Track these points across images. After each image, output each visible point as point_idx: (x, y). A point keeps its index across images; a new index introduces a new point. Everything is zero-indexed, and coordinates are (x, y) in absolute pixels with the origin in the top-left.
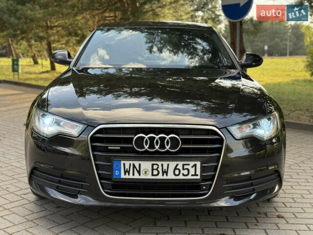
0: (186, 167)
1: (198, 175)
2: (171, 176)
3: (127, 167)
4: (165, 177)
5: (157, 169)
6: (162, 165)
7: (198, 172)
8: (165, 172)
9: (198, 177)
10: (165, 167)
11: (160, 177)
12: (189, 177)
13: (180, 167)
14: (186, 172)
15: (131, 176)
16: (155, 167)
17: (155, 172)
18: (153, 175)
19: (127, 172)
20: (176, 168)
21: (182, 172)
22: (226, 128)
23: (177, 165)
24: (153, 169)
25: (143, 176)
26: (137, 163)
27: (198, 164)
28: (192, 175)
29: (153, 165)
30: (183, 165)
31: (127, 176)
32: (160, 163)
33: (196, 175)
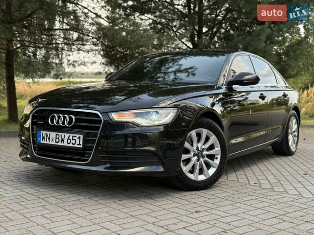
0: (74, 138)
1: (80, 145)
2: (65, 144)
3: (44, 135)
4: (62, 144)
5: (58, 138)
6: (61, 135)
8: (63, 141)
9: (81, 146)
10: (63, 137)
11: (59, 144)
12: (76, 146)
13: (71, 138)
14: (74, 142)
15: (45, 142)
16: (58, 136)
17: (57, 140)
18: (56, 142)
19: (43, 139)
20: (68, 139)
21: (72, 141)
22: (107, 113)
23: (70, 136)
24: (56, 138)
25: (51, 143)
26: (48, 133)
27: (82, 136)
28: (78, 145)
29: (56, 135)
30: (73, 136)
31: (43, 142)
33: (80, 144)
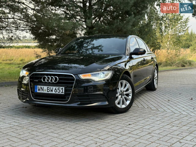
2: (54, 92)
3: (39, 88)
4: (52, 93)
7: (64, 91)
8: (52, 91)
9: (64, 93)
10: (52, 89)
11: (50, 92)
12: (60, 93)
13: (57, 89)
14: (59, 91)
15: (40, 92)
16: (48, 88)
17: (48, 91)
18: (47, 92)
19: (39, 90)
21: (58, 91)
22: (77, 74)
23: (56, 88)
24: (47, 89)
25: (44, 92)
26: (42, 87)
27: (64, 88)
30: (58, 88)
31: (39, 92)
32: (50, 87)
